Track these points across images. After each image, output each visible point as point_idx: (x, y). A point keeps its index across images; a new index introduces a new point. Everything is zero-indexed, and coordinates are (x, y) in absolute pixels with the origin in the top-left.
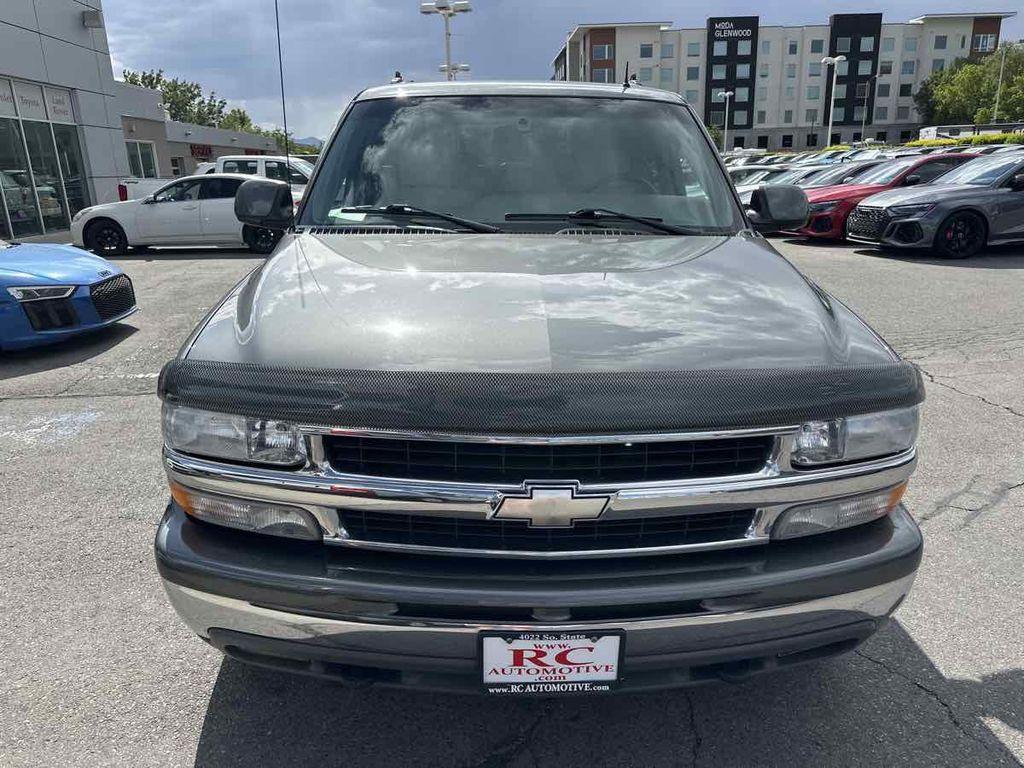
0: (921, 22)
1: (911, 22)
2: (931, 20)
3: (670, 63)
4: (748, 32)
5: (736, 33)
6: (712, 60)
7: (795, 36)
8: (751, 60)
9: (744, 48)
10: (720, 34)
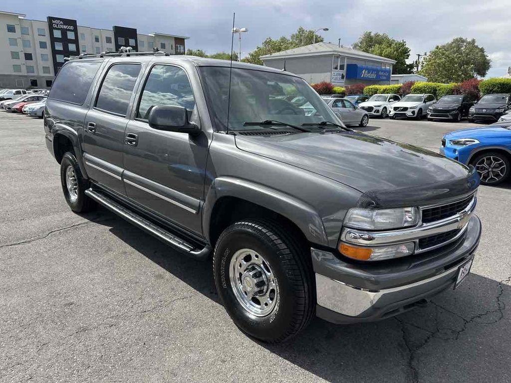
0: (154, 36)
1: (150, 35)
2: (157, 36)
3: (27, 37)
4: (72, 28)
5: (65, 27)
6: (53, 40)
7: (97, 33)
8: (76, 42)
9: (71, 36)
10: (56, 26)
